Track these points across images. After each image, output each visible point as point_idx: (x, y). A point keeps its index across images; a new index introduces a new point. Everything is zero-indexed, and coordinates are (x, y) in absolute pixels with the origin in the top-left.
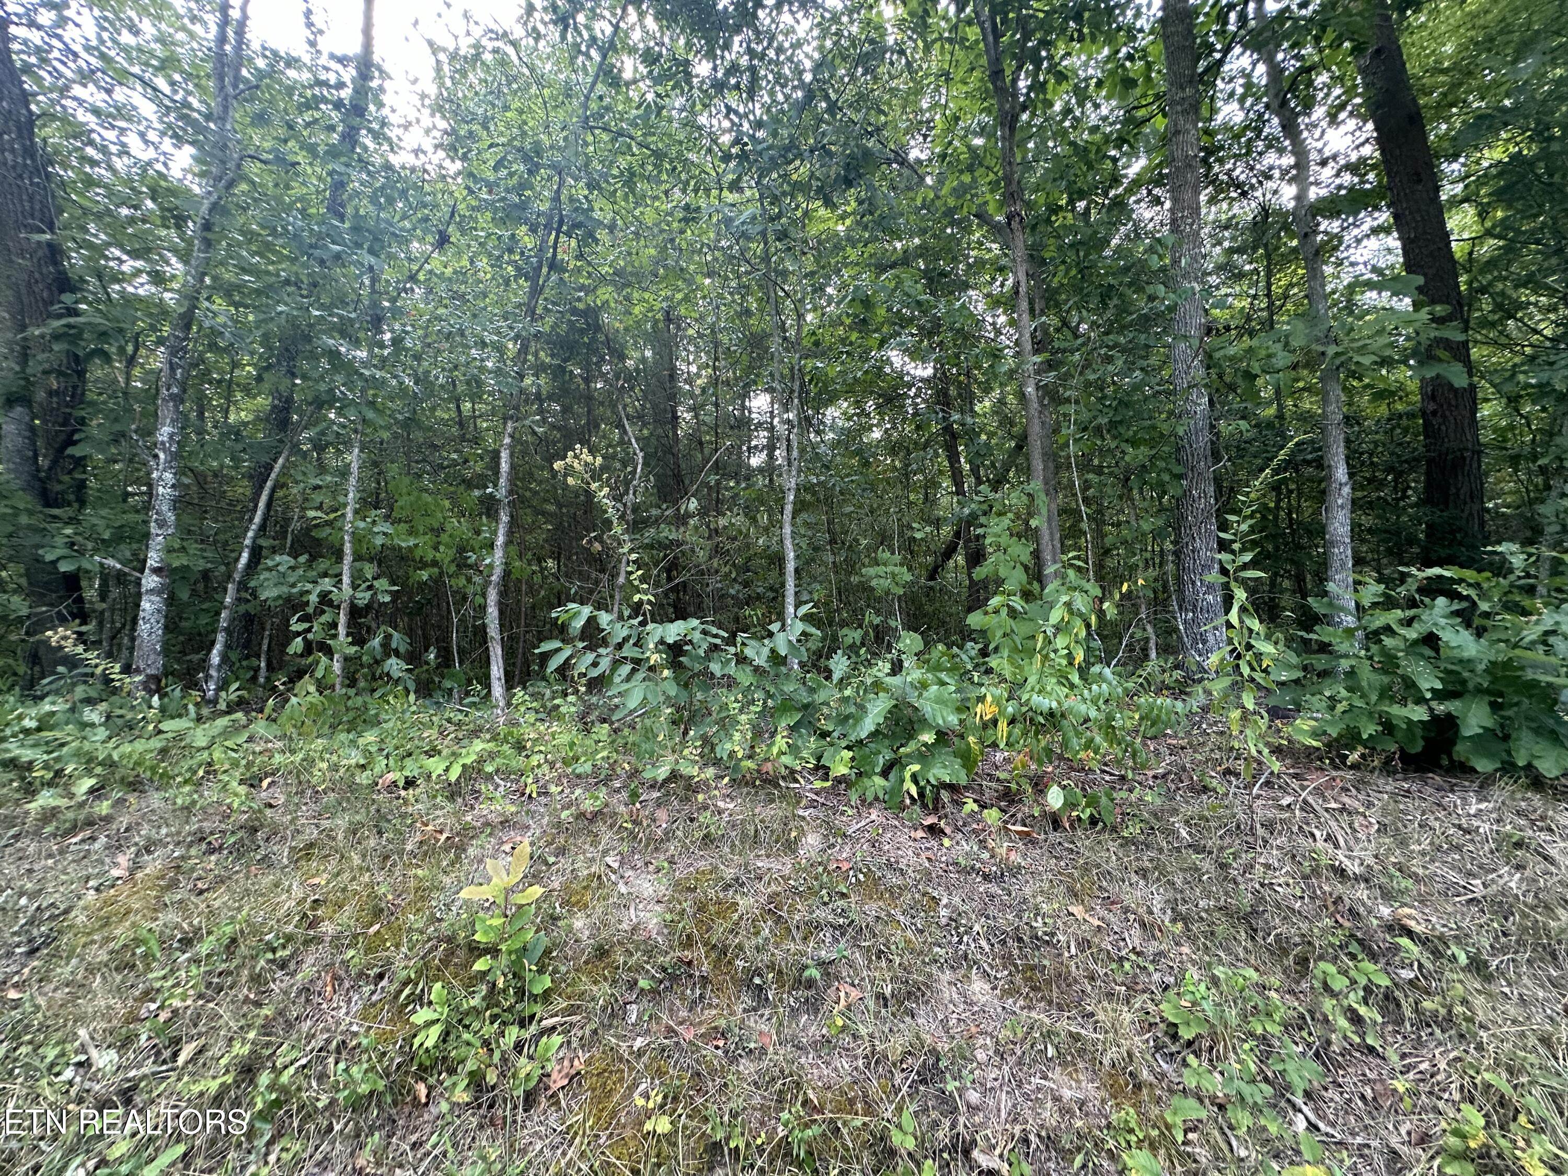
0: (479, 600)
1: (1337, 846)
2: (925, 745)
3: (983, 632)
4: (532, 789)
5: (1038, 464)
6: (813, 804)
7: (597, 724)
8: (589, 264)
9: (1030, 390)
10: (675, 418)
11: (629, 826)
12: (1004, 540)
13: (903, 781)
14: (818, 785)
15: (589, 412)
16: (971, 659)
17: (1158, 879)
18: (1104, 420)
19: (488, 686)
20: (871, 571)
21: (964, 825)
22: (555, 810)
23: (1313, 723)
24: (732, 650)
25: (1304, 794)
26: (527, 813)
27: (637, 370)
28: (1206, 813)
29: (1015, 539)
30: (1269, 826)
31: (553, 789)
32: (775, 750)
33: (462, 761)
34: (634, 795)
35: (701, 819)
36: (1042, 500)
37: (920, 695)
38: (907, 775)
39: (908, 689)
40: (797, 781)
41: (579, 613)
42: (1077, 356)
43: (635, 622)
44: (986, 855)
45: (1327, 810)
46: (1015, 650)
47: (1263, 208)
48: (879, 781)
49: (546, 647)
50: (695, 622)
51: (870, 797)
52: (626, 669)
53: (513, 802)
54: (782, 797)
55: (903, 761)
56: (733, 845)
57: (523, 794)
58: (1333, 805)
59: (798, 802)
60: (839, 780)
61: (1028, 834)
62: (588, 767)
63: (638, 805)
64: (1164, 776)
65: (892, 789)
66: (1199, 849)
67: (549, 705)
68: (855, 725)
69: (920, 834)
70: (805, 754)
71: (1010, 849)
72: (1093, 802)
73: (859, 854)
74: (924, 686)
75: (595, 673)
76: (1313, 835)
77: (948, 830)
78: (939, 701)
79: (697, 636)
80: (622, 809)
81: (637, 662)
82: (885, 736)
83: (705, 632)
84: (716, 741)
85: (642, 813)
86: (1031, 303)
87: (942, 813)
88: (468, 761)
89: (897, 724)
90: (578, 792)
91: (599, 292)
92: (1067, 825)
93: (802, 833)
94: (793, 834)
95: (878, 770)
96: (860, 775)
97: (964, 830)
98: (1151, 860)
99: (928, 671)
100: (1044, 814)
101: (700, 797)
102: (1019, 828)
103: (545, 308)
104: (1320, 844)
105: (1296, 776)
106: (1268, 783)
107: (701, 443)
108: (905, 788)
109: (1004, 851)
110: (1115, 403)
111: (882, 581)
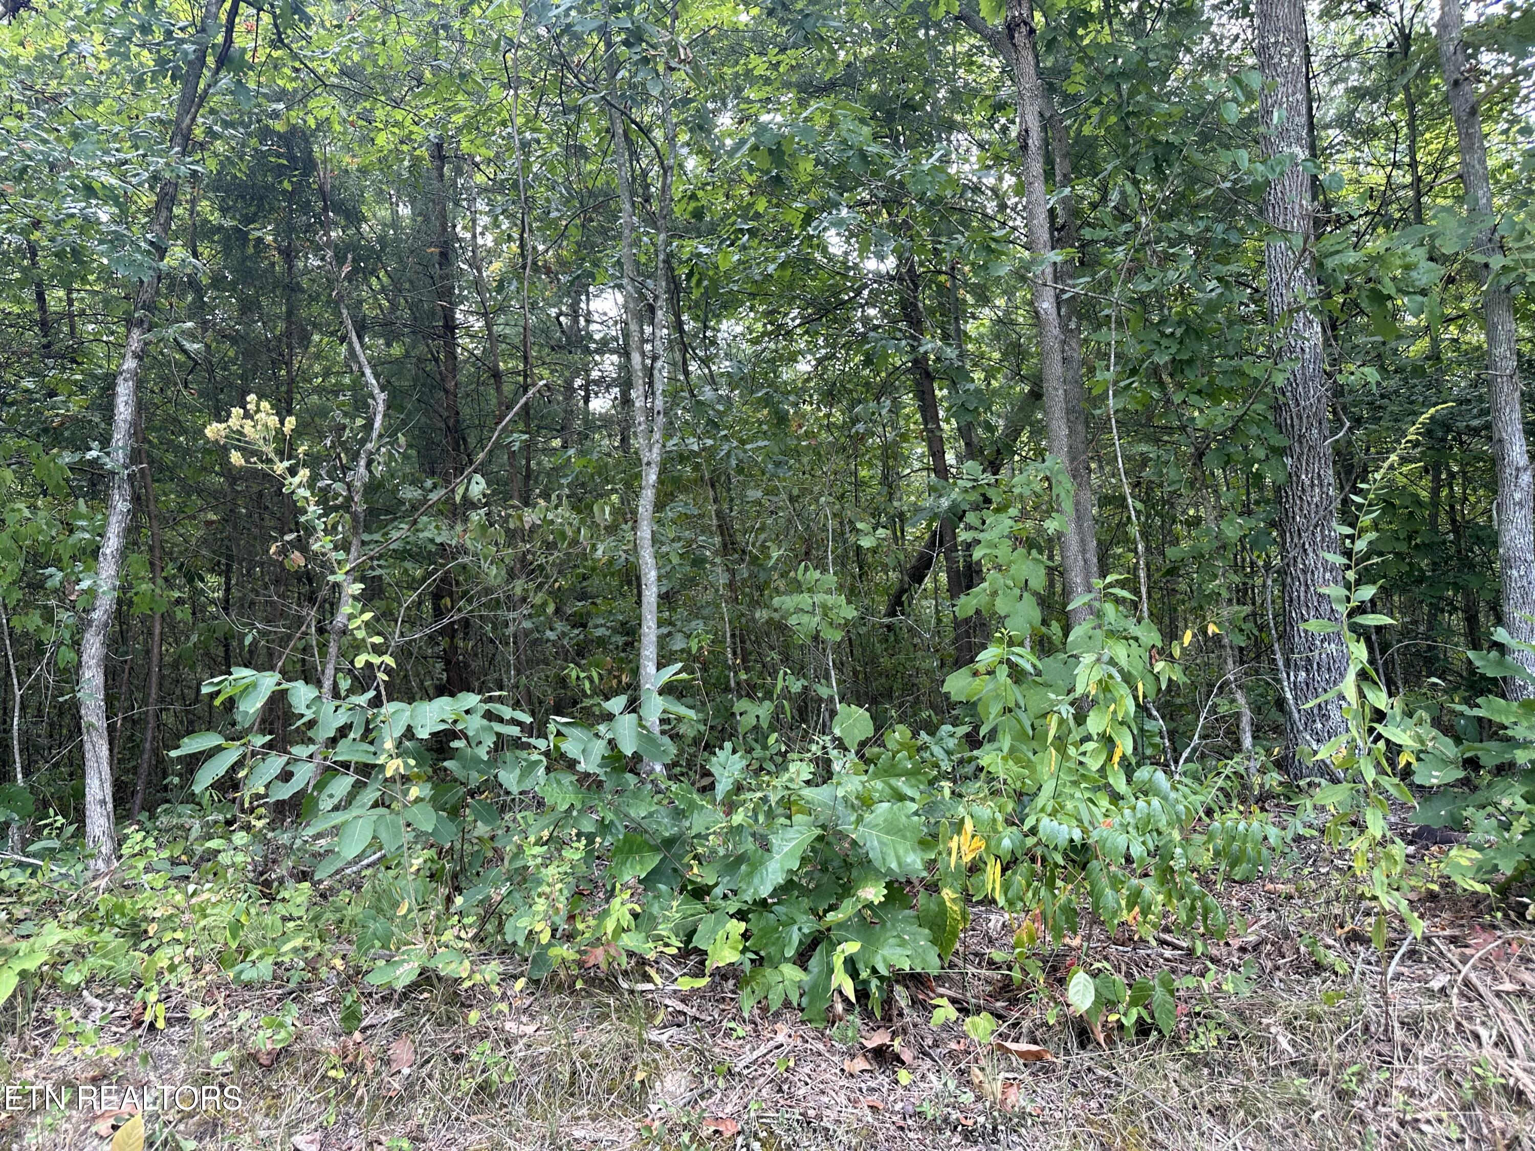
0: (66, 655)
1: (1512, 1054)
2: (869, 905)
3: (971, 706)
4: (157, 1012)
5: (1060, 429)
6: (677, 1020)
7: (290, 883)
8: (295, 56)
9: (1047, 305)
10: (450, 326)
11: (340, 1075)
12: (1004, 551)
13: (831, 971)
14: (685, 984)
15: (290, 313)
16: (949, 753)
17: (1244, 1123)
18: (1161, 359)
19: (80, 817)
20: (788, 602)
21: (936, 1045)
22: (199, 1050)
23: (1476, 855)
24: (541, 744)
25: (1465, 970)
26: (145, 1059)
27: (382, 239)
28: (1317, 1008)
29: (1021, 551)
30: (1412, 1024)
31: (197, 1012)
32: (610, 925)
33: (18, 966)
34: (351, 1017)
35: (474, 1057)
36: (1065, 487)
37: (860, 819)
38: (838, 961)
39: (840, 808)
40: (647, 978)
41: (254, 685)
42: (1120, 253)
43: (362, 699)
44: (968, 1097)
45: (1498, 995)
46: (1021, 736)
47: (1401, 30)
48: (791, 972)
49: (191, 745)
50: (471, 700)
51: (775, 1004)
52: (342, 785)
53: (118, 1040)
54: (624, 1008)
55: (833, 934)
56: (532, 1101)
57: (139, 1024)
58: (1508, 986)
59: (651, 1017)
60: (722, 974)
61: (1038, 1056)
62: (265, 969)
63: (358, 1036)
64: (1256, 947)
65: (815, 986)
66: (1307, 1069)
67: (199, 849)
68: (750, 874)
69: (860, 1064)
70: (663, 930)
71: (1008, 1084)
72: (1141, 997)
73: (753, 1106)
74: (866, 802)
75: (285, 792)
76: (1477, 1037)
77: (907, 1056)
78: (892, 828)
79: (474, 724)
80: (329, 1044)
81: (367, 770)
82: (805, 892)
83: (489, 716)
84: (506, 908)
85: (364, 1050)
86: (1049, 161)
87: (897, 1024)
88: (31, 965)
89: (824, 870)
90: (244, 1016)
91: (312, 104)
92: (1101, 1038)
93: (656, 1072)
94: (640, 1076)
95: (790, 952)
96: (759, 962)
97: (935, 1053)
98: (1234, 1091)
99: (876, 776)
100: (1065, 1021)
101: (474, 1016)
102: (1024, 1046)
103: (209, 132)
104: (1488, 1050)
105: (1453, 940)
106: (1413, 954)
107: (496, 375)
108: (834, 985)
109: (998, 1087)
110: (1179, 332)
111: (805, 619)
